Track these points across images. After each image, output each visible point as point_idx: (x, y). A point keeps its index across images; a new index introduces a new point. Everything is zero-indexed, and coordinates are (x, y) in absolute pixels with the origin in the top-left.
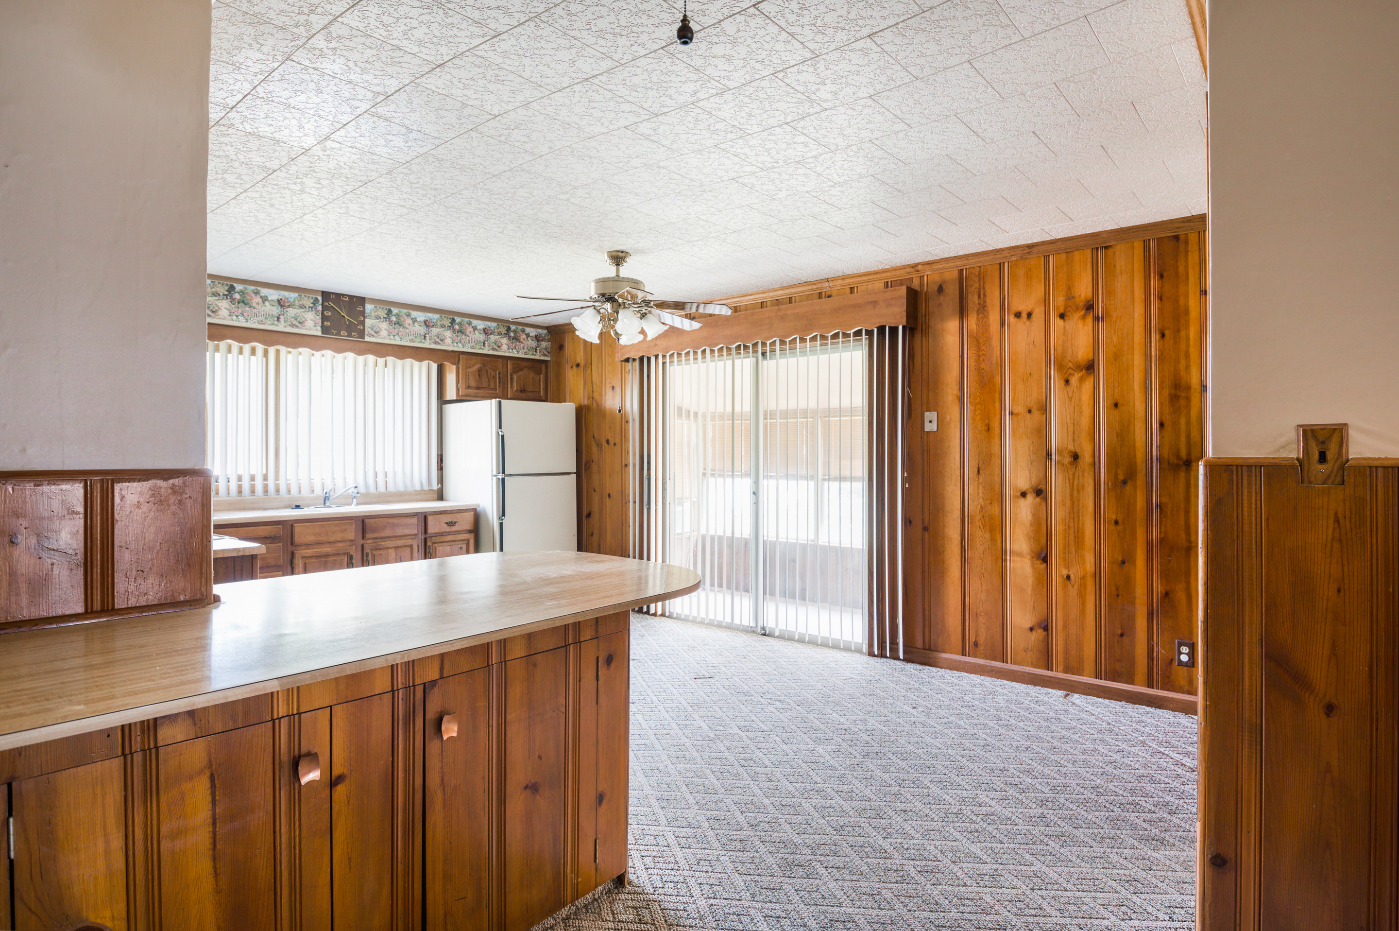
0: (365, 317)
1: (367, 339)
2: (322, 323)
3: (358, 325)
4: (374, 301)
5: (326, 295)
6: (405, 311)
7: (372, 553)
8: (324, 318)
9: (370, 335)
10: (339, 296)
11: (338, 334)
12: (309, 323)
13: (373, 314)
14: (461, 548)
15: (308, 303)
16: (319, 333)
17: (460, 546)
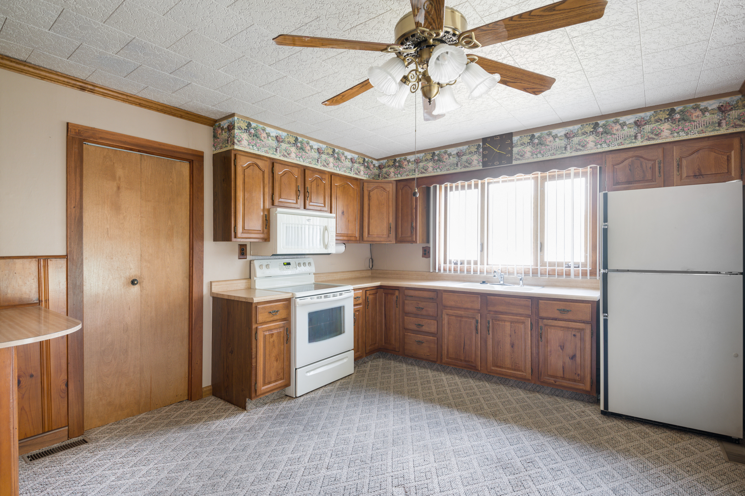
0: (512, 147)
1: (514, 163)
2: (483, 159)
3: (506, 154)
4: (521, 133)
5: (485, 140)
6: (546, 132)
7: (492, 322)
8: (484, 156)
9: (517, 159)
10: (492, 138)
11: (493, 165)
12: (475, 162)
13: (519, 143)
14: (574, 335)
15: (473, 149)
16: (481, 168)
17: (573, 333)
